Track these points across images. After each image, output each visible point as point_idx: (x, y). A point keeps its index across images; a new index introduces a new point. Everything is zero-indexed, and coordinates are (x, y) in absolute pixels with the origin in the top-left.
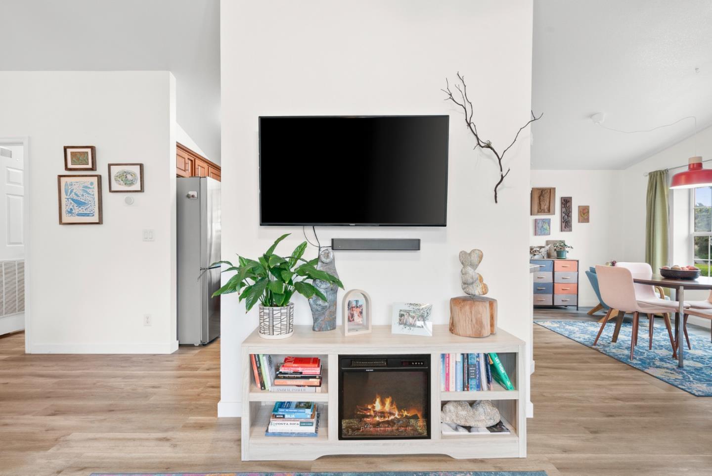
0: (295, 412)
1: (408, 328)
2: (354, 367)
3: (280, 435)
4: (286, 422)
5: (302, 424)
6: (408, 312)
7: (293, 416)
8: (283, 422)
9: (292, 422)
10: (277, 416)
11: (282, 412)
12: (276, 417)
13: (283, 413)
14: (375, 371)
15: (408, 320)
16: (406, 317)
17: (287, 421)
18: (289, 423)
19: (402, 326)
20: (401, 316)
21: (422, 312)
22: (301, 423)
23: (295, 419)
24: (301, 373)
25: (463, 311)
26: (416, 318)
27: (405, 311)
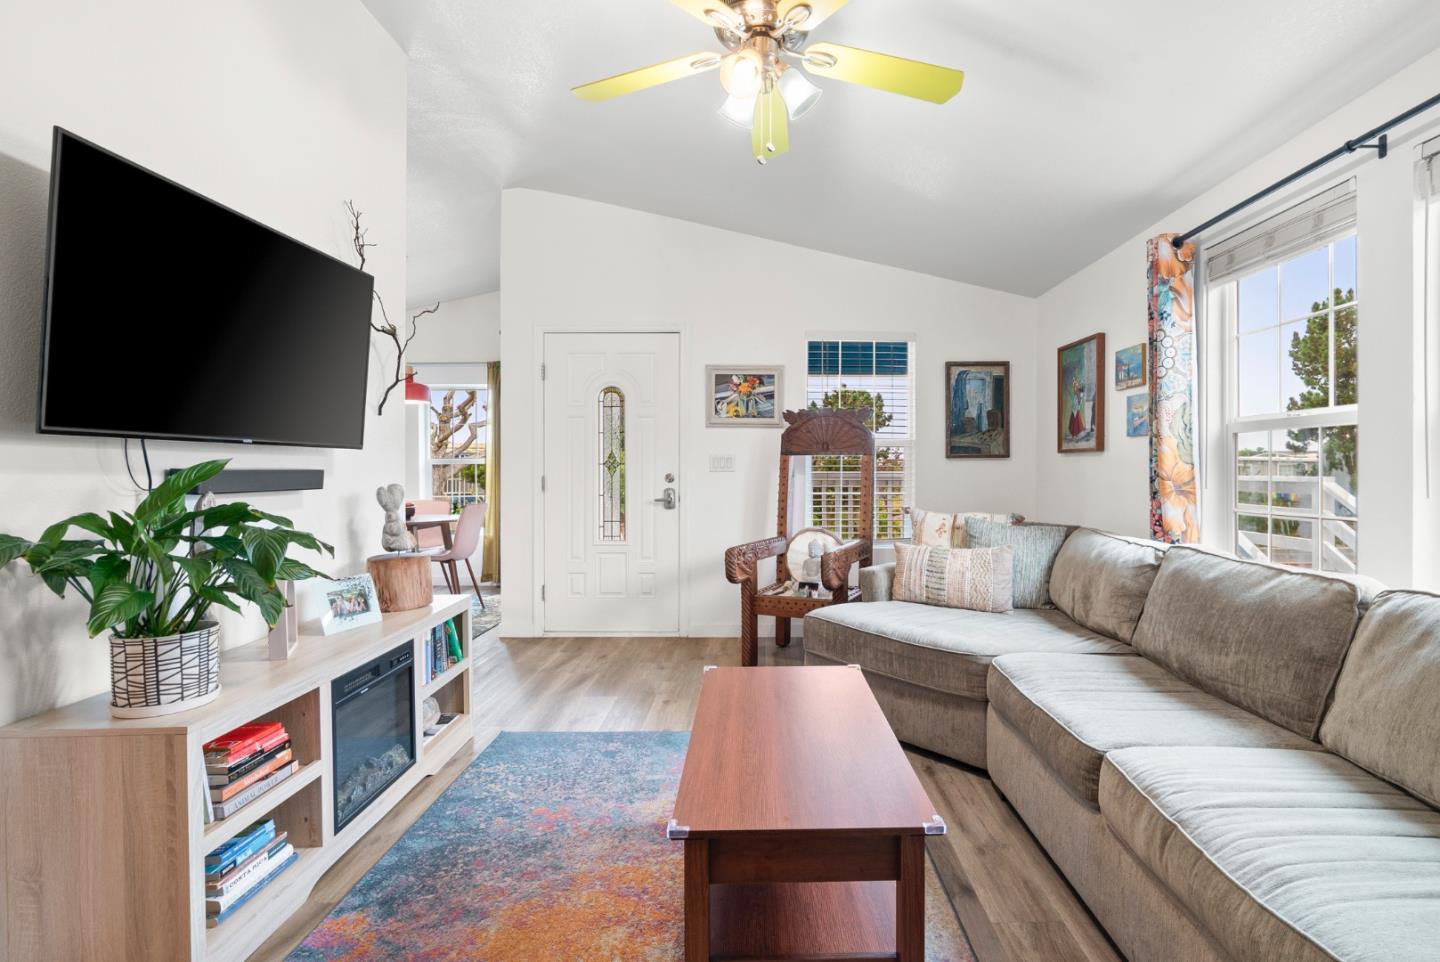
0: (247, 844)
1: (349, 618)
2: (348, 693)
3: (243, 900)
4: (246, 870)
5: (272, 853)
6: (340, 594)
7: (250, 852)
8: (241, 874)
9: (254, 863)
10: (224, 872)
11: (228, 858)
12: (222, 876)
13: (231, 859)
14: (370, 688)
15: (343, 606)
16: (339, 602)
17: (245, 866)
18: (250, 867)
19: (338, 618)
20: (332, 602)
21: (359, 588)
22: (269, 852)
23: (256, 853)
24: (262, 752)
25: (408, 574)
26: (353, 600)
27: (336, 594)
